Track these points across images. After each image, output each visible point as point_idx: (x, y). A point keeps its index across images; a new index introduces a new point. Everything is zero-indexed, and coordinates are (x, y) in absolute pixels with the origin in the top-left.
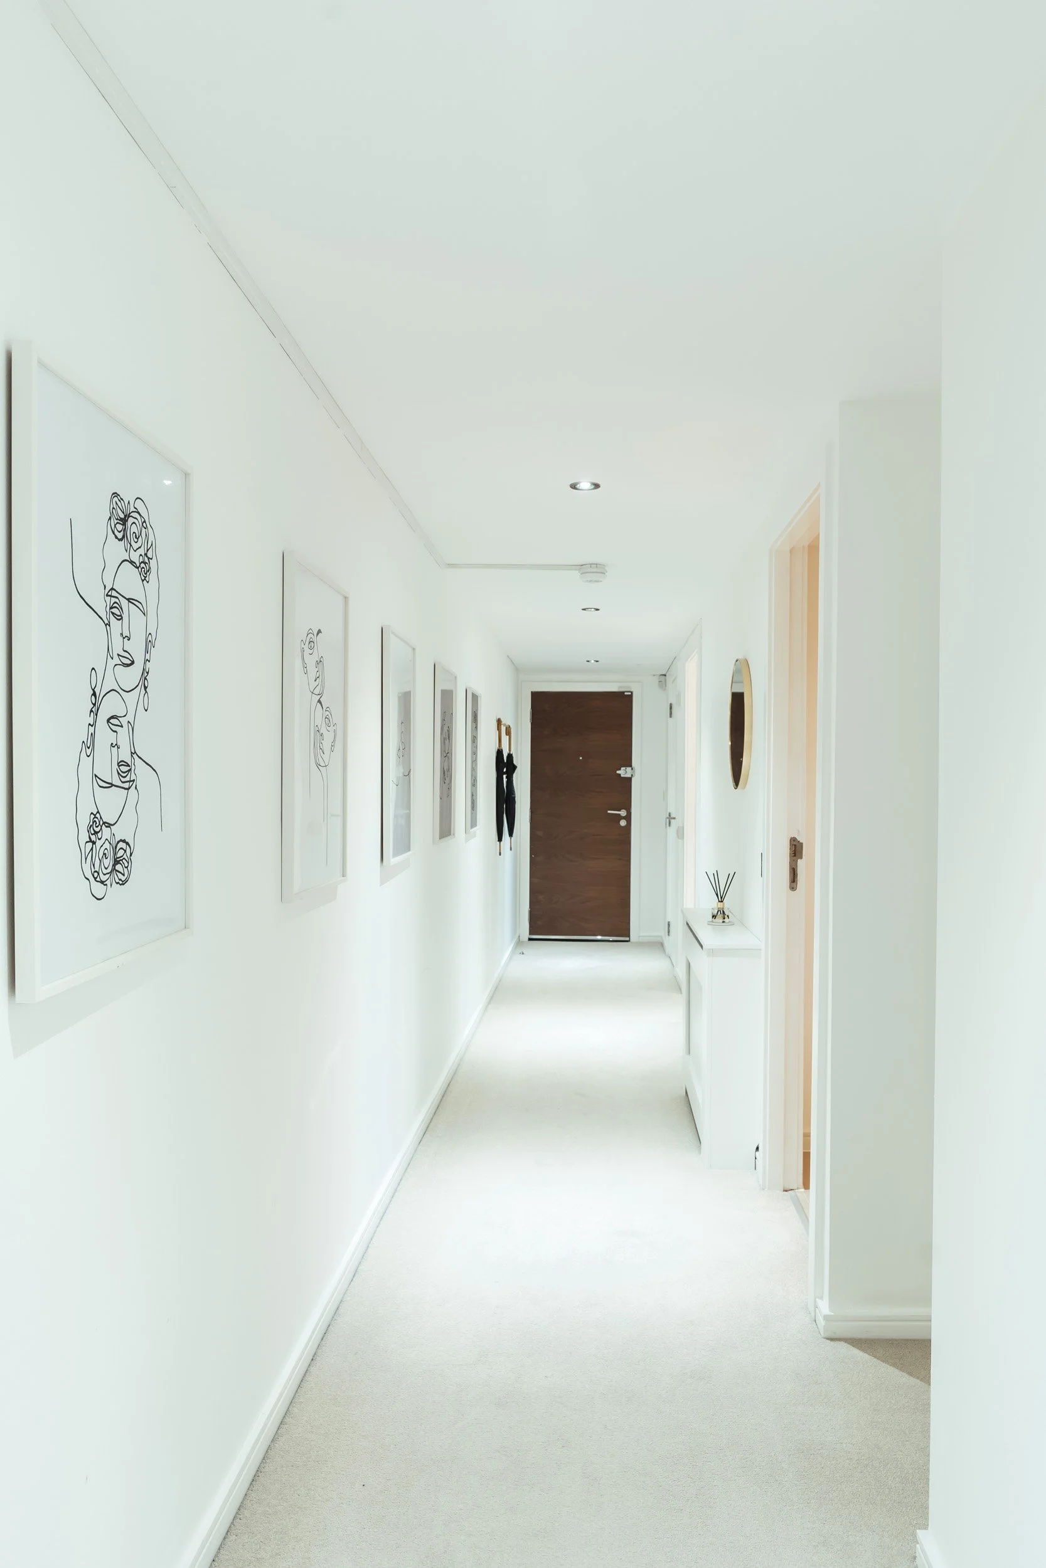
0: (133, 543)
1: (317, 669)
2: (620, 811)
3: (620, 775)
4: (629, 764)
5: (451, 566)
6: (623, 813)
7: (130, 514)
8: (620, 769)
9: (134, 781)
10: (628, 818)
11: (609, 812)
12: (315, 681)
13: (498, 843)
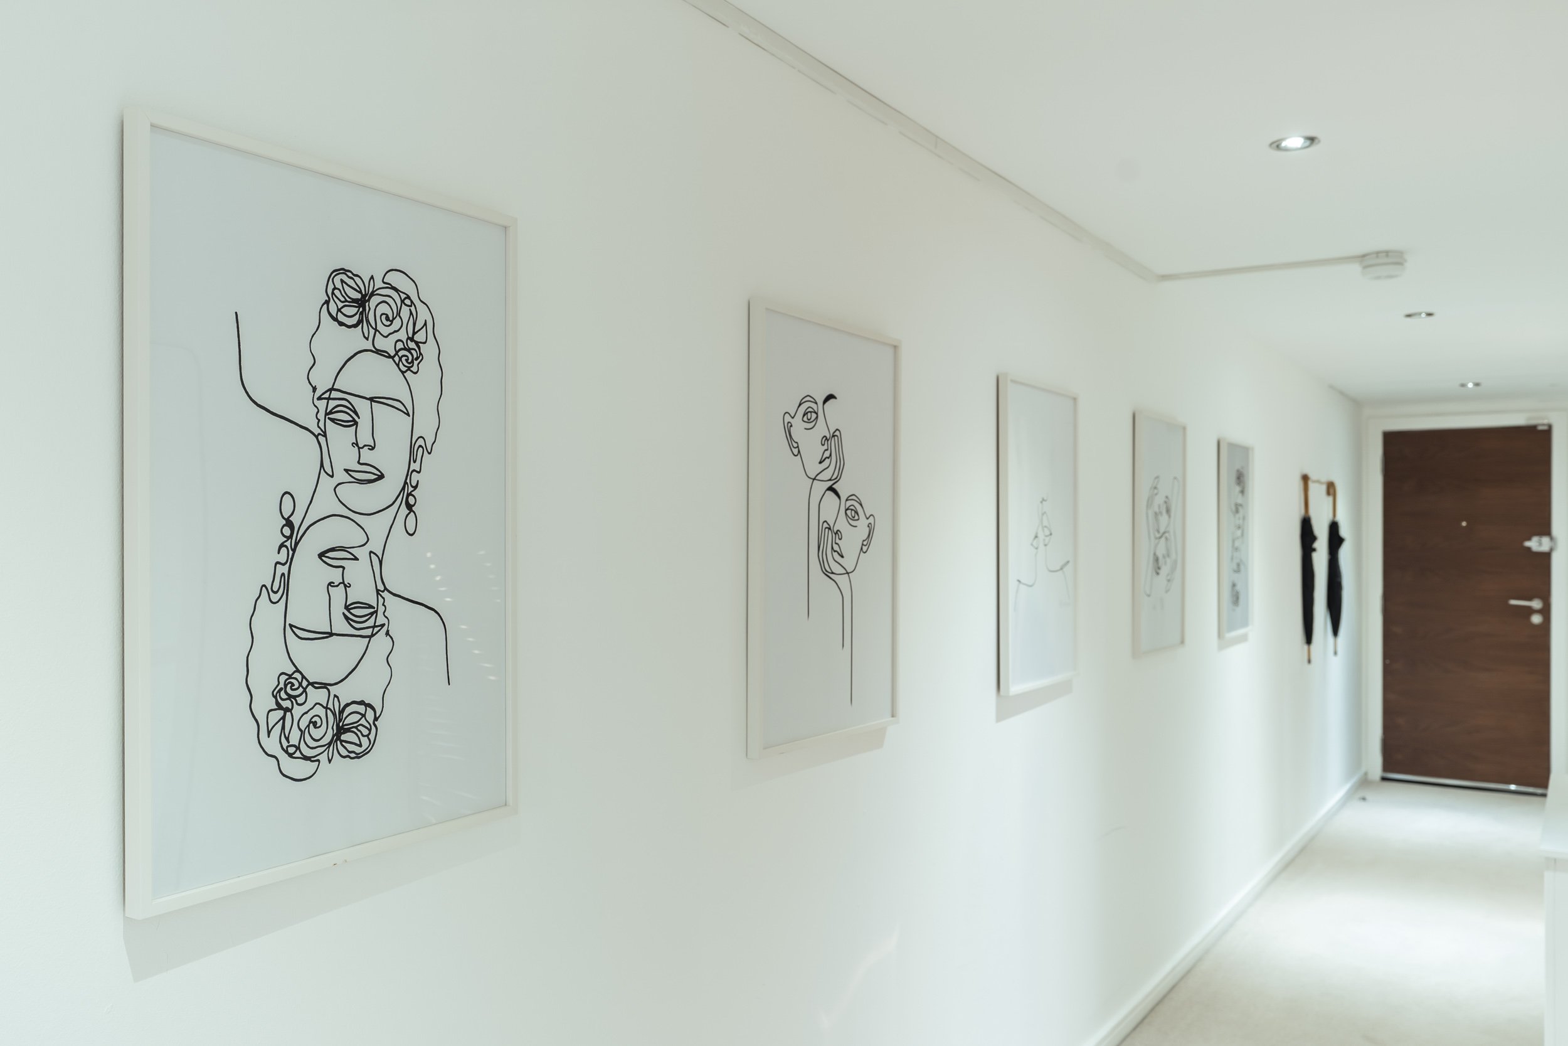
0: (380, 327)
1: (825, 447)
2: (1530, 599)
3: (1529, 549)
4: (1545, 529)
5: (1165, 277)
6: (1536, 604)
7: (373, 292)
8: (1529, 539)
9: (383, 625)
10: (1546, 612)
11: (1513, 602)
12: (820, 463)
13: (1306, 647)
